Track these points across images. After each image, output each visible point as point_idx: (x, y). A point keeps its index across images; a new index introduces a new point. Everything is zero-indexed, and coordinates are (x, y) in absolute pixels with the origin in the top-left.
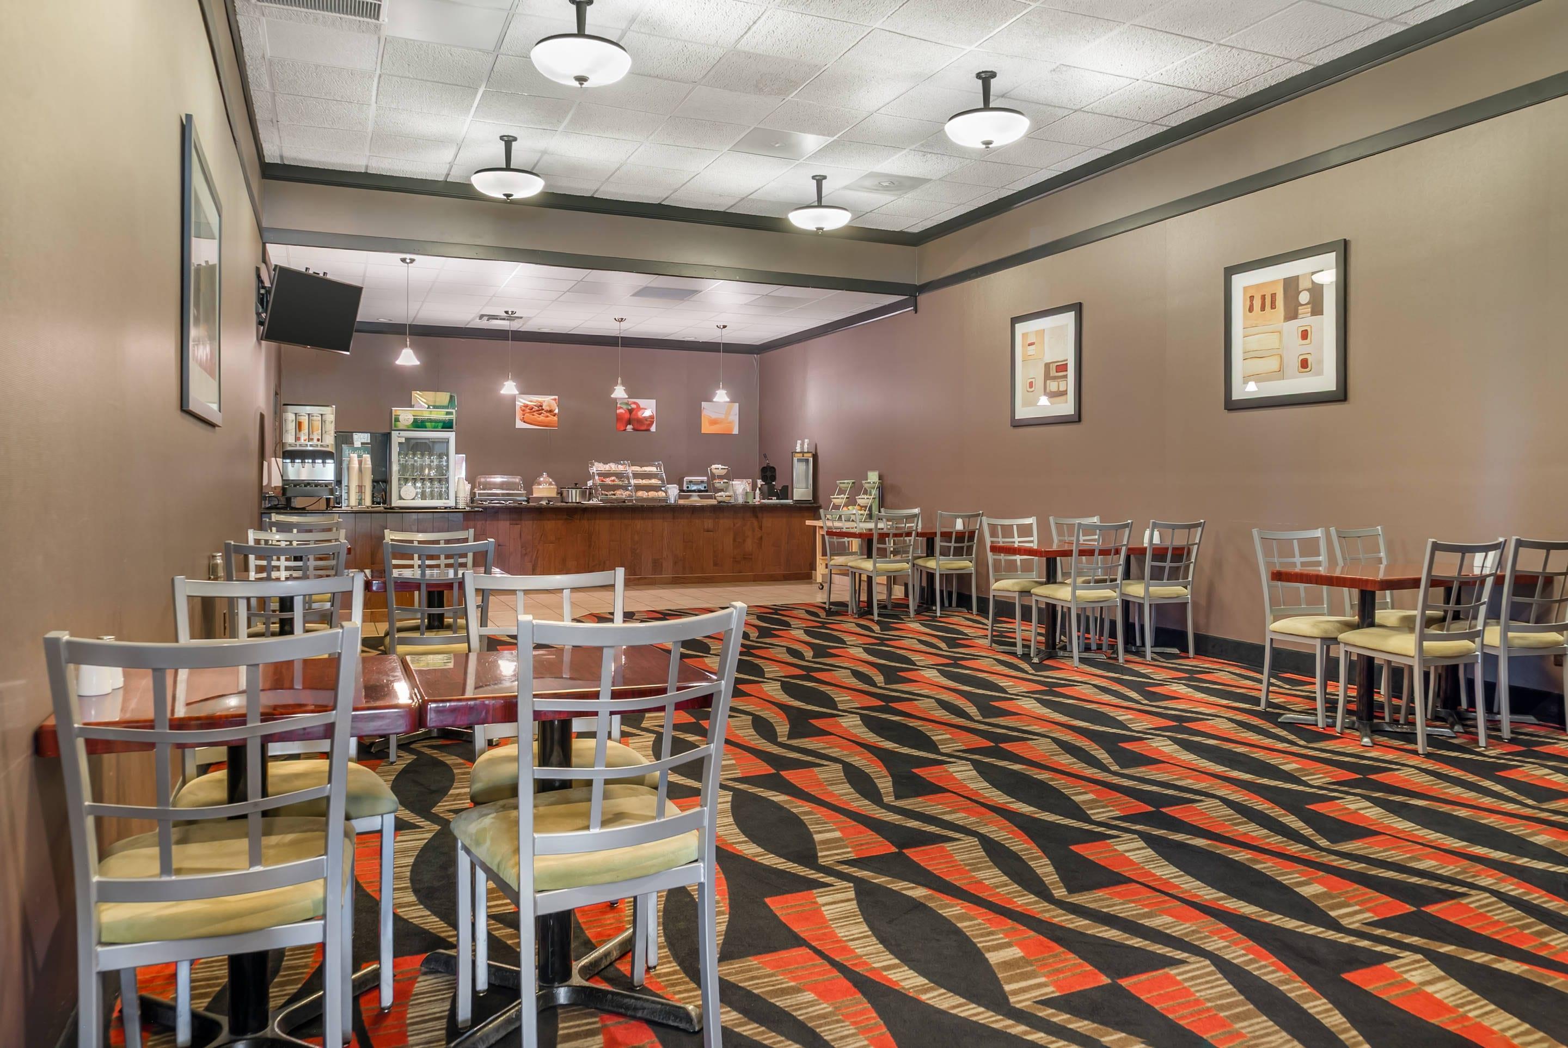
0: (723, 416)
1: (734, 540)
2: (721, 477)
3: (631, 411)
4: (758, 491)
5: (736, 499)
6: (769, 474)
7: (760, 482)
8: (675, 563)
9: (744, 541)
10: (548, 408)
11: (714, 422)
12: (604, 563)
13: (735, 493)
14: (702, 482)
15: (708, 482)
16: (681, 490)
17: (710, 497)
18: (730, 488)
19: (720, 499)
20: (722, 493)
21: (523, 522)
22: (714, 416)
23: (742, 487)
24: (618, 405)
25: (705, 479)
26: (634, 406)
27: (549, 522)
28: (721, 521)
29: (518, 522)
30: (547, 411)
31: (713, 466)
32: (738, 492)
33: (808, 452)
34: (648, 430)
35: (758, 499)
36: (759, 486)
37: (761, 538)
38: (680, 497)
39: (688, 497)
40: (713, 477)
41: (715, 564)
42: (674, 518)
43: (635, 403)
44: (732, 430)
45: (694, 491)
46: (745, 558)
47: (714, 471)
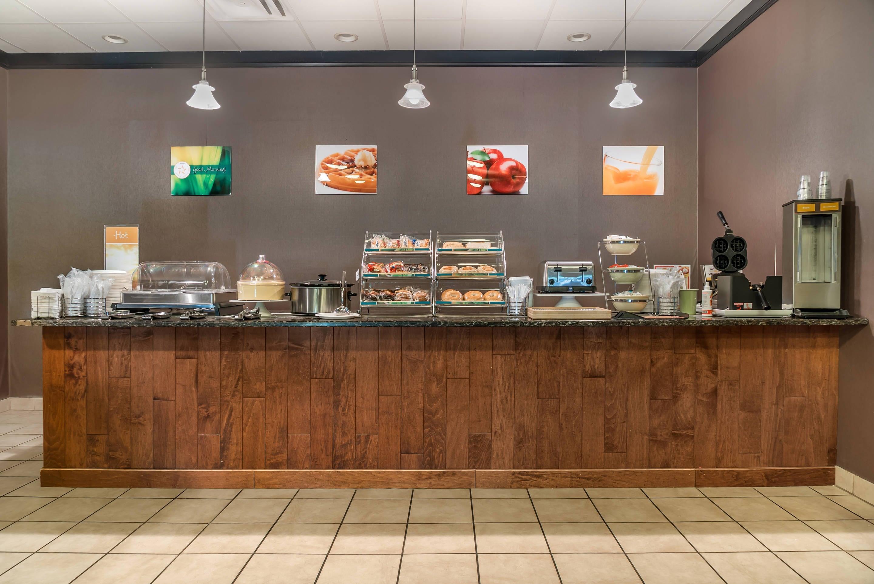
0: (637, 168)
1: (653, 397)
2: (624, 260)
3: (489, 164)
4: (707, 289)
5: (657, 310)
6: (730, 252)
7: (709, 271)
8: (519, 443)
9: (676, 398)
10: (362, 164)
11: (622, 177)
12: (367, 438)
13: (655, 293)
14: (583, 270)
15: (596, 271)
16: (538, 288)
17: (600, 302)
18: (646, 282)
19: (619, 306)
20: (626, 295)
21: (201, 354)
22: (623, 168)
23: (672, 280)
24: (469, 156)
25: (589, 264)
26: (494, 156)
27: (252, 355)
28: (623, 355)
29: (191, 353)
30: (360, 168)
31: (610, 238)
32: (661, 292)
33: (828, 200)
34: (516, 193)
35: (706, 305)
36: (709, 277)
37: (715, 392)
38: (537, 303)
39: (553, 303)
40: (610, 259)
41: (609, 447)
42: (516, 348)
43: (495, 151)
44: (653, 188)
45: (565, 289)
46: (676, 436)
47: (610, 247)
